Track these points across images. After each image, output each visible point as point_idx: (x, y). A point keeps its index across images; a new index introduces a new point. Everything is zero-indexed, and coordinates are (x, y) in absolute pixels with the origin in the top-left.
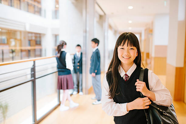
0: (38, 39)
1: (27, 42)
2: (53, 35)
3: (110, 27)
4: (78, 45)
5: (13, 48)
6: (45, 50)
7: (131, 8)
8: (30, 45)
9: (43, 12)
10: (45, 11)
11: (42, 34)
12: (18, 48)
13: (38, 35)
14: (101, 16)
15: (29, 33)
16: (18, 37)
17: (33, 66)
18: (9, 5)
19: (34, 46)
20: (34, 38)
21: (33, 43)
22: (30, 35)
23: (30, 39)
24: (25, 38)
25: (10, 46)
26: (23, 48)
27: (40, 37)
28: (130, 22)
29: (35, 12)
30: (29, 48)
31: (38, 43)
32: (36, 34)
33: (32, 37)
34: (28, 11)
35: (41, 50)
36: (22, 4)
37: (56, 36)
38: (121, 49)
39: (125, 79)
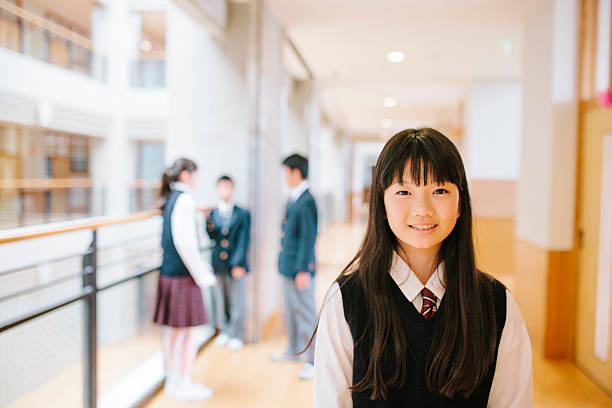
0: (79, 155)
1: (41, 165)
2: (131, 141)
3: (325, 119)
4: (226, 178)
6: (104, 193)
7: (396, 57)
8: (51, 173)
9: (97, 66)
10: (104, 61)
11: (93, 138)
12: (9, 184)
13: (79, 143)
14: (298, 84)
15: (48, 132)
16: (11, 145)
17: (91, 246)
19: (65, 177)
20: (63, 151)
21: (61, 166)
22: (51, 140)
23: (51, 152)
24: (33, 150)
26: (28, 184)
27: (87, 149)
28: (390, 103)
29: (71, 64)
30: (45, 183)
31: (80, 166)
32: (71, 136)
33: (56, 147)
34: (49, 60)
35: (88, 192)
36: (28, 37)
37: (140, 145)
38: (400, 196)
39: (424, 309)
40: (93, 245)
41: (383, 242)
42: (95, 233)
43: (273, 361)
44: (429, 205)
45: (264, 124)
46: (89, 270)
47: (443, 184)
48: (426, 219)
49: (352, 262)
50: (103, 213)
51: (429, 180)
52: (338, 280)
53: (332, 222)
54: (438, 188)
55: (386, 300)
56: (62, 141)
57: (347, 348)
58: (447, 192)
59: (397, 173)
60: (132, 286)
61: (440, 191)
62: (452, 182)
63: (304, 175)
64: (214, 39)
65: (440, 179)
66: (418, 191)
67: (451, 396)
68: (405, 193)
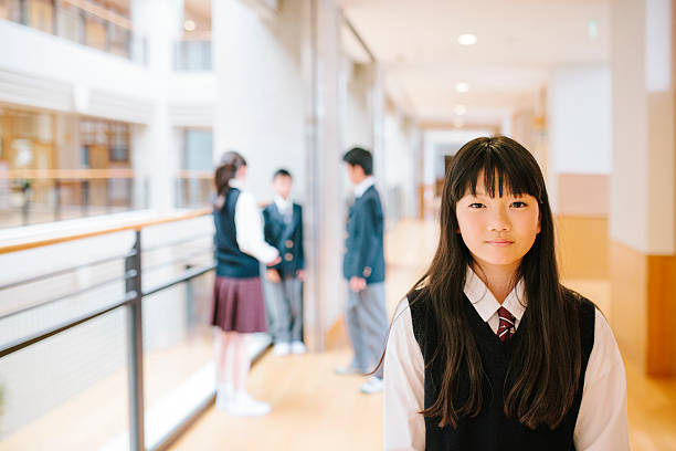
0: (119, 143)
1: (78, 153)
2: (175, 128)
3: (390, 105)
5: (26, 175)
6: (147, 184)
7: (468, 39)
8: (88, 162)
9: (137, 47)
10: (145, 42)
11: (134, 124)
12: (43, 174)
13: (119, 129)
14: (358, 68)
15: (85, 119)
16: (45, 133)
17: (135, 247)
18: (10, 18)
19: (104, 167)
20: (101, 139)
21: (100, 155)
22: (88, 127)
23: (89, 139)
24: (68, 137)
25: (11, 166)
26: (64, 175)
27: (127, 136)
28: (462, 88)
29: (108, 46)
30: (82, 173)
31: (119, 155)
32: (110, 123)
33: (94, 134)
34: (84, 42)
35: (130, 183)
36: (62, 17)
37: (185, 132)
38: (474, 210)
39: (500, 331)
40: (137, 246)
41: (456, 257)
42: (138, 234)
43: (337, 373)
44: (505, 219)
45: (321, 112)
46: (133, 273)
47: (521, 196)
48: (502, 234)
49: (423, 279)
50: (146, 206)
51: (505, 191)
52: (408, 296)
53: (400, 218)
54: (515, 201)
55: (459, 321)
56: (101, 128)
57: (418, 369)
58: (525, 205)
59: (469, 183)
60: (180, 290)
61: (518, 205)
62: (531, 194)
63: (368, 171)
64: (265, 22)
65: (516, 191)
66: (494, 204)
67: (534, 428)
68: (479, 206)
